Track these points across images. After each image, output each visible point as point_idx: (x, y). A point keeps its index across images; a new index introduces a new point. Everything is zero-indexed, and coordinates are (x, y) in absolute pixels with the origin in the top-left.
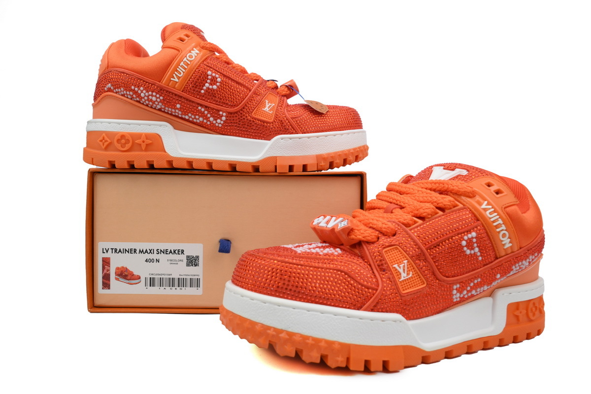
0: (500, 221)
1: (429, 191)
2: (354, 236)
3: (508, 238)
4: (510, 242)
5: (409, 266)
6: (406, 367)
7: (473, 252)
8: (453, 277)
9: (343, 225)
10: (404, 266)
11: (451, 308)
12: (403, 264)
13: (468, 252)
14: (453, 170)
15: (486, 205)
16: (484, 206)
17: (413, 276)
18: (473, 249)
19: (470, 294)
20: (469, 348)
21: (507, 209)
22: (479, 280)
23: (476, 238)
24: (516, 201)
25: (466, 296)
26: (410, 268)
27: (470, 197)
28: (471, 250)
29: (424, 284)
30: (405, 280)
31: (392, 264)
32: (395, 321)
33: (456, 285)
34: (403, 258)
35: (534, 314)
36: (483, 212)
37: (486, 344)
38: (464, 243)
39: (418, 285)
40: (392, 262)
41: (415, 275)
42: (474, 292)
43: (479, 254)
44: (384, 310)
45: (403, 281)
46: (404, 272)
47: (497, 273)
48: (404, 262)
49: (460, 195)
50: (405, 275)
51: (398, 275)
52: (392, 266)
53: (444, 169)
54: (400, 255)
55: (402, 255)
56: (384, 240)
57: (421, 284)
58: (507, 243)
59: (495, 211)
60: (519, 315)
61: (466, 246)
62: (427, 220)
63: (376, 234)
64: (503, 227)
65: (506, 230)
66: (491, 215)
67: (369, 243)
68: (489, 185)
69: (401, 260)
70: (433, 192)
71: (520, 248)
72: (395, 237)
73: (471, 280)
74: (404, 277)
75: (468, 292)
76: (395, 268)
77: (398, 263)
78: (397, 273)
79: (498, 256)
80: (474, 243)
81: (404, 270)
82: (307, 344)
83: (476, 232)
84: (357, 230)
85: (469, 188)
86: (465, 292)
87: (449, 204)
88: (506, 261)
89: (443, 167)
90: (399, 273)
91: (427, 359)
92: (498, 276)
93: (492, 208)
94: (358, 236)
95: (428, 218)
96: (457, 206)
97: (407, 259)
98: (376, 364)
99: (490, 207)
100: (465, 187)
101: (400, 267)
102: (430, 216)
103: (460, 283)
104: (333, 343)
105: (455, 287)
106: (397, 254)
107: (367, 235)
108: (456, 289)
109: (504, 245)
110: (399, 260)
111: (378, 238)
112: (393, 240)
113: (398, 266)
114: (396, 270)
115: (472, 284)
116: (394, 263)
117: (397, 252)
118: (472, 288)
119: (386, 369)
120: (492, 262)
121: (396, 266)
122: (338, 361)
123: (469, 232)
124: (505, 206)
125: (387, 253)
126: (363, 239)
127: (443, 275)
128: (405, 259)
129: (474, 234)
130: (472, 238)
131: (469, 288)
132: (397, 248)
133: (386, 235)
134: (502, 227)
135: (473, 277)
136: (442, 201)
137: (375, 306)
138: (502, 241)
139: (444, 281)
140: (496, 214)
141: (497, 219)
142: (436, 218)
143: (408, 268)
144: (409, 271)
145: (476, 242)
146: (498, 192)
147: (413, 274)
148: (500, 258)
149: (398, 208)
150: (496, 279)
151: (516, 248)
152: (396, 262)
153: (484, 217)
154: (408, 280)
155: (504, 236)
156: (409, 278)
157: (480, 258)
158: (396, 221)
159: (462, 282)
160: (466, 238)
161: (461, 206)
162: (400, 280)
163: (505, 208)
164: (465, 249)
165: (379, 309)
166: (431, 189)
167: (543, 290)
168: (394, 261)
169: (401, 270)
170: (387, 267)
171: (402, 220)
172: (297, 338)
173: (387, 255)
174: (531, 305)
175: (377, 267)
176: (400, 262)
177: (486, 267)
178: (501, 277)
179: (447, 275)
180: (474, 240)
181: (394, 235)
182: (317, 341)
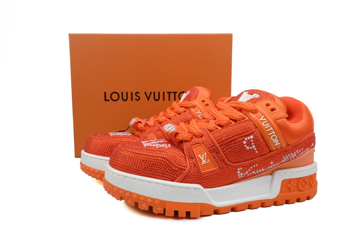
0: (271, 129)
1: (233, 109)
2: (178, 137)
3: (277, 139)
4: (279, 142)
5: (207, 156)
6: (202, 216)
7: (251, 148)
8: (237, 163)
9: (172, 130)
10: (204, 156)
11: (238, 182)
12: (204, 155)
13: (248, 148)
14: (252, 94)
15: (263, 118)
16: (261, 119)
17: (210, 162)
18: (251, 146)
19: (251, 174)
20: (250, 206)
21: (277, 121)
22: (257, 165)
23: (253, 139)
24: (286, 115)
25: (248, 175)
26: (208, 157)
27: (254, 113)
28: (249, 147)
29: (217, 167)
30: (205, 164)
31: (197, 155)
32: (195, 189)
33: (240, 168)
34: (204, 151)
35: (304, 187)
36: (260, 122)
37: (263, 204)
38: (245, 142)
39: (213, 168)
40: (197, 153)
41: (211, 162)
42: (254, 172)
43: (255, 149)
44: (189, 182)
45: (203, 165)
46: (204, 160)
47: (271, 161)
48: (205, 153)
49: (248, 111)
50: (205, 161)
51: (200, 161)
52: (197, 156)
53: (248, 93)
54: (203, 149)
55: (204, 150)
56: (195, 140)
57: (214, 167)
58: (276, 142)
59: (268, 122)
60: (291, 187)
61: (246, 144)
62: (224, 127)
63: (191, 136)
64: (274, 132)
65: (275, 134)
66: (265, 125)
67: (186, 141)
68: (268, 105)
69: (203, 152)
70: (234, 109)
71: (288, 146)
72: (201, 138)
73: (252, 165)
74: (204, 163)
75: (249, 172)
76: (199, 157)
77: (201, 154)
78: (200, 160)
79: (271, 151)
80: (252, 142)
81: (204, 158)
82: (140, 199)
83: (253, 136)
84: (180, 134)
85: (253, 107)
86: (247, 172)
87: (239, 117)
88: (277, 154)
89: (248, 92)
90: (201, 160)
91: (217, 212)
92: (272, 163)
93: (267, 120)
94: (180, 137)
95: (225, 126)
96: (245, 118)
97: (206, 152)
98: (182, 213)
99: (265, 119)
100: (251, 106)
101: (202, 157)
102: (226, 125)
103: (242, 167)
104: (155, 200)
105: (239, 169)
106: (201, 148)
107: (186, 136)
108: (240, 170)
109: (275, 143)
110: (201, 152)
111: (192, 138)
112: (200, 140)
113: (201, 156)
114: (200, 158)
115: (252, 168)
116: (198, 154)
117: (201, 147)
118: (252, 170)
119: (188, 216)
120: (266, 154)
121: (199, 156)
122: (158, 210)
123: (249, 135)
124: (276, 119)
125: (195, 148)
126: (183, 139)
127: (230, 162)
128: (205, 151)
129: (252, 137)
130: (251, 139)
131: (249, 170)
132: (201, 145)
133: (197, 137)
134: (272, 132)
135: (252, 163)
136: (235, 115)
137: (183, 180)
138: (274, 141)
139: (231, 165)
140: (269, 124)
141: (270, 127)
142: (229, 126)
143: (207, 157)
144: (207, 159)
145: (253, 142)
146: (273, 110)
147: (210, 161)
148: (273, 151)
149: (213, 119)
150: (270, 165)
151: (284, 145)
152: (200, 154)
153: (261, 126)
154: (206, 164)
155: (274, 138)
156: (207, 163)
157: (257, 152)
158: (206, 128)
159: (244, 166)
160: (246, 139)
161: (247, 118)
162: (201, 164)
163: (276, 120)
164: (246, 146)
165: (186, 181)
166: (234, 108)
167: (317, 170)
168: (199, 153)
169: (202, 159)
170: (194, 156)
171: (209, 128)
172: (134, 196)
173: (195, 149)
174: (301, 181)
175: (188, 156)
176: (202, 154)
177: (262, 157)
178: (274, 164)
179: (233, 162)
180: (252, 141)
181: (202, 137)
182: (146, 198)
